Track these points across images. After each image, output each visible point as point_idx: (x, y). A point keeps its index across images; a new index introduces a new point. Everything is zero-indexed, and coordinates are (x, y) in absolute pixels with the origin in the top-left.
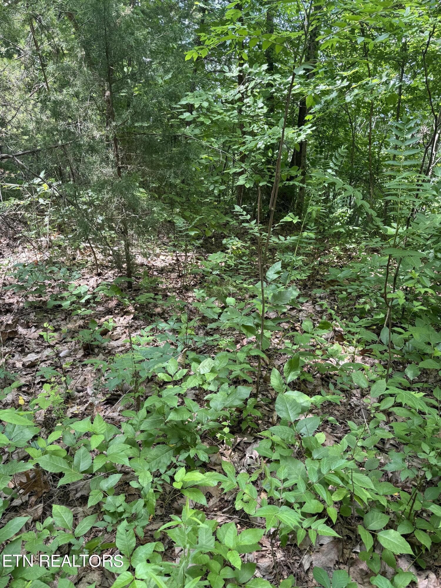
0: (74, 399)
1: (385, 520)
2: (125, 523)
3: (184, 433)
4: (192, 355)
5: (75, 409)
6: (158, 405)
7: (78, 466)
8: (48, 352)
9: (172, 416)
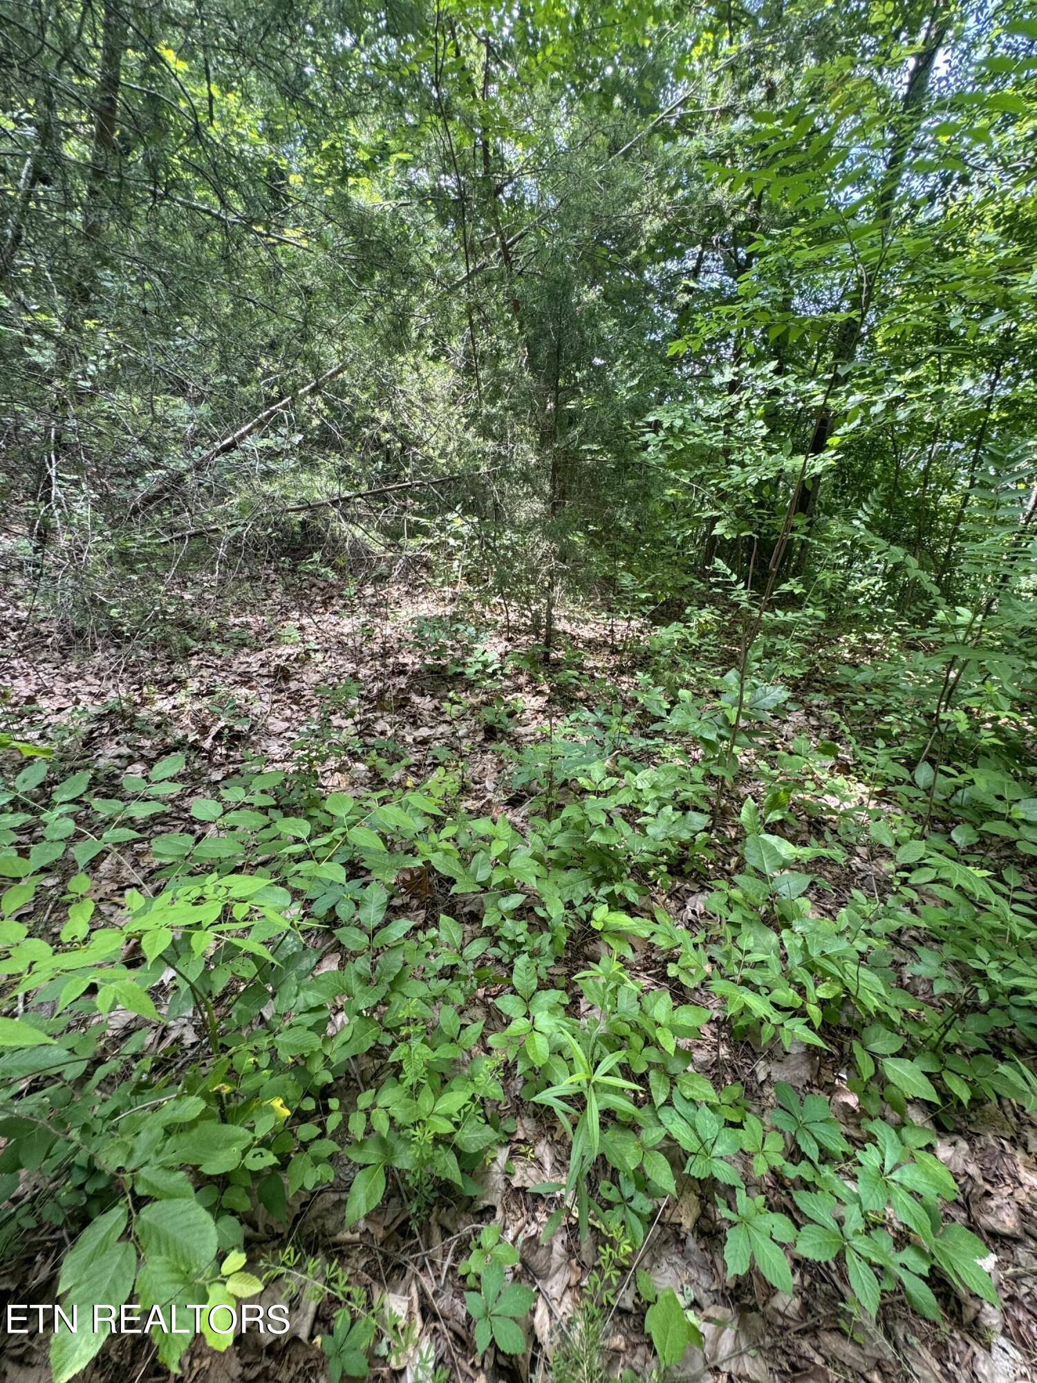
0: (470, 791)
1: (897, 1044)
2: (525, 957)
3: (608, 859)
4: (624, 761)
5: (471, 804)
6: (578, 818)
7: (474, 874)
8: (443, 728)
9: (596, 837)
